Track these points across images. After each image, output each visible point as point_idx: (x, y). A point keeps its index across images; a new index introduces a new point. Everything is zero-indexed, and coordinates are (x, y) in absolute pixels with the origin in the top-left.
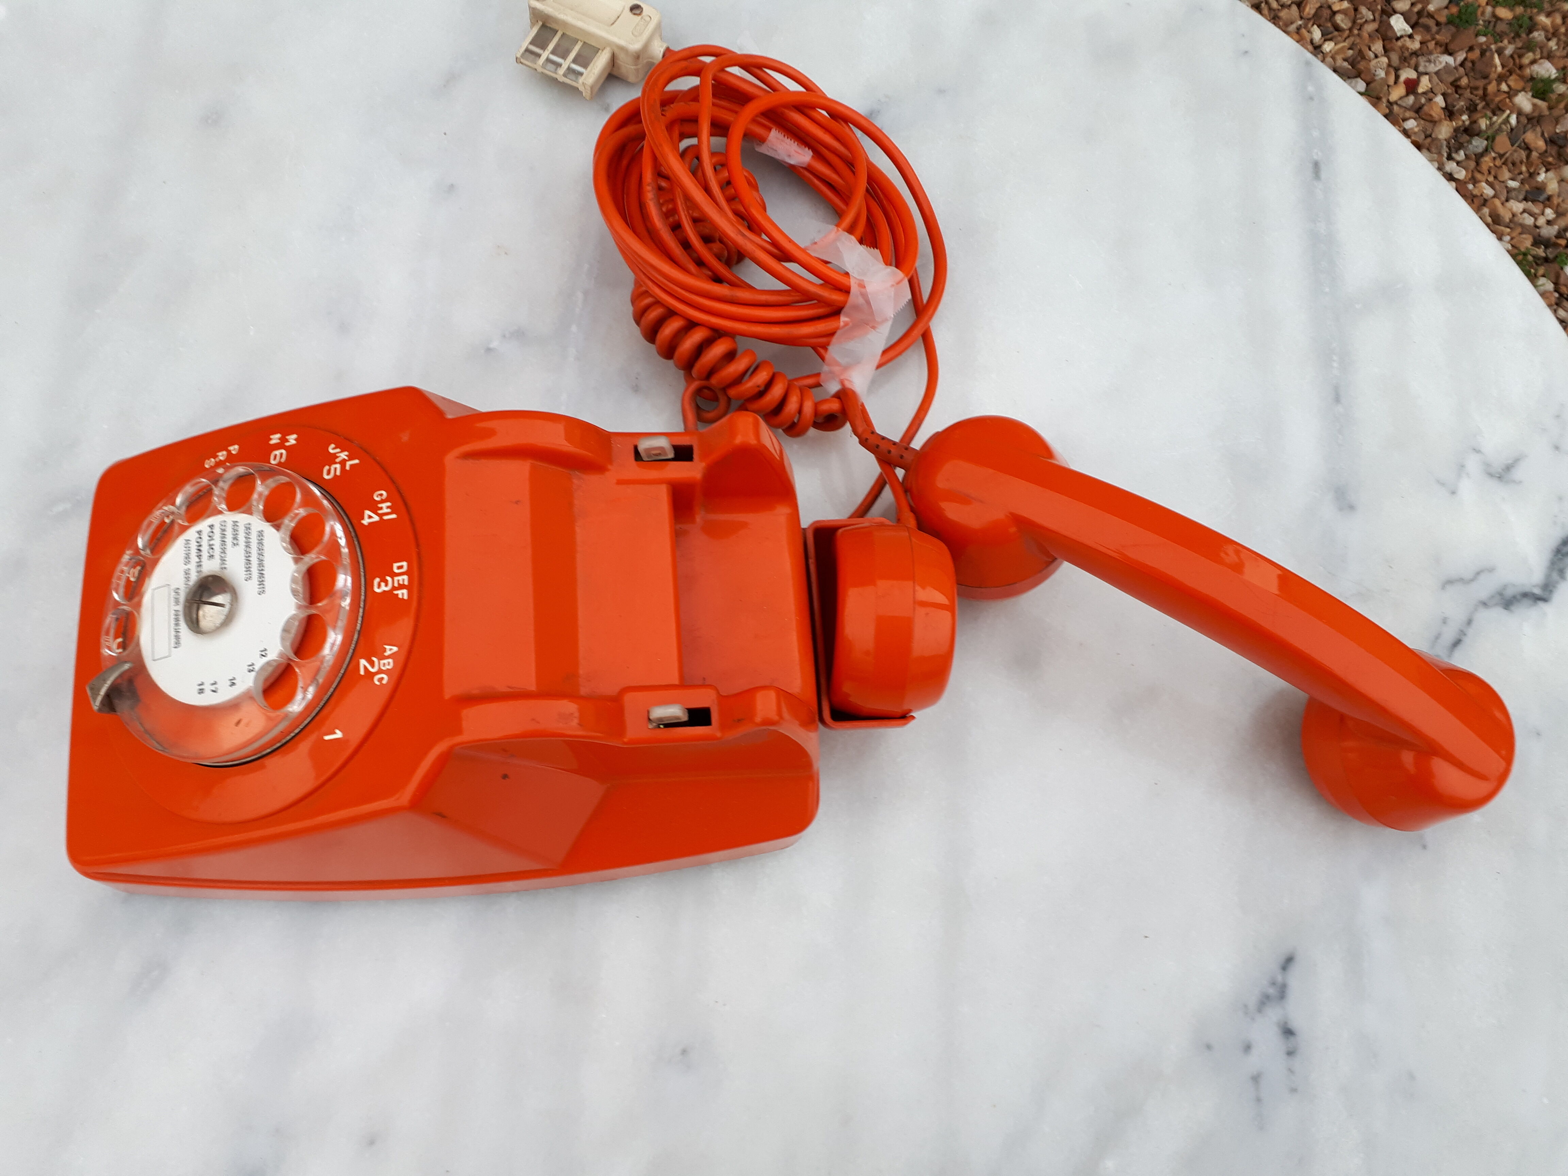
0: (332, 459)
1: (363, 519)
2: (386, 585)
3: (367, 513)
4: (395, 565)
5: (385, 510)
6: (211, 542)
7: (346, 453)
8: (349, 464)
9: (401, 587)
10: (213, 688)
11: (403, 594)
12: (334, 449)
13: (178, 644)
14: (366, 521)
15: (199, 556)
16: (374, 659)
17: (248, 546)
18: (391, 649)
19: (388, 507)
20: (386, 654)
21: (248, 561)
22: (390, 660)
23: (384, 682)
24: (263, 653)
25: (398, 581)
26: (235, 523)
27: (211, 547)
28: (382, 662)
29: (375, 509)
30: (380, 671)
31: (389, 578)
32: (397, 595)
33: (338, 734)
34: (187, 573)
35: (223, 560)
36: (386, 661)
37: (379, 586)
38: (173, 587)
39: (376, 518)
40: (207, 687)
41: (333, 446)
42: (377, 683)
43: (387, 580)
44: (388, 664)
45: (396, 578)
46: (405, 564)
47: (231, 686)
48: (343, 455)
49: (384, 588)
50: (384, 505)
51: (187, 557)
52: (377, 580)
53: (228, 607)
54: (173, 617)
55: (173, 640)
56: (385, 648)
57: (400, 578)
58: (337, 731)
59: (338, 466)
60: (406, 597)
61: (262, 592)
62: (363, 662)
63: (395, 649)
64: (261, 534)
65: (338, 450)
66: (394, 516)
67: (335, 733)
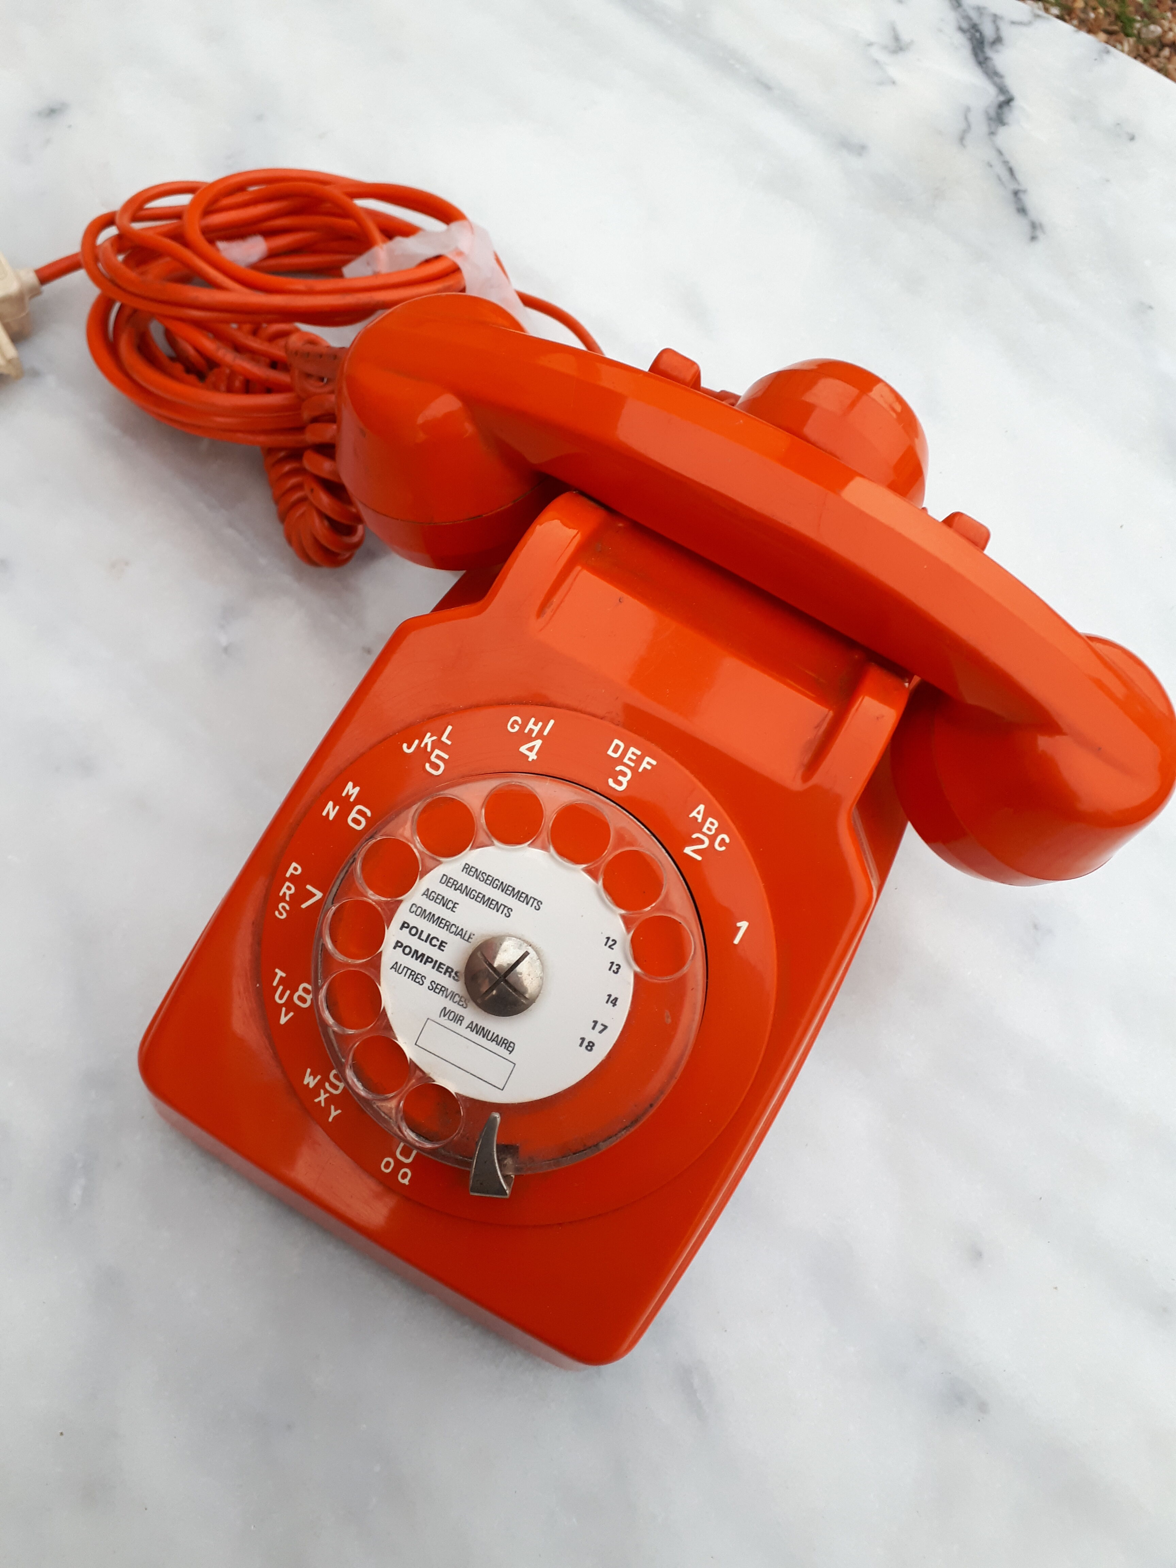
0: (423, 754)
1: (528, 757)
2: (624, 774)
3: (523, 749)
4: (610, 752)
5: (536, 729)
6: (424, 937)
7: (429, 734)
8: (444, 739)
9: (639, 760)
10: (599, 1027)
11: (648, 763)
12: (409, 747)
13: (508, 1045)
14: (532, 756)
15: (429, 960)
16: (694, 836)
17: (468, 892)
18: (698, 813)
19: (535, 724)
20: (700, 820)
21: (488, 902)
22: (710, 819)
23: (727, 840)
24: (610, 943)
25: (630, 759)
26: (427, 894)
27: (430, 939)
28: (705, 830)
29: (529, 738)
30: (712, 839)
31: (618, 768)
32: (645, 768)
33: (743, 925)
34: (435, 988)
35: (460, 933)
36: (707, 825)
37: (620, 783)
38: (435, 1015)
39: (538, 743)
40: (592, 1036)
41: (405, 746)
42: (723, 848)
43: (621, 770)
44: (711, 825)
45: (626, 760)
46: (616, 741)
47: (614, 1005)
48: (428, 740)
49: (624, 780)
50: (530, 725)
51: (416, 977)
52: (611, 782)
53: (530, 950)
54: (473, 1036)
55: (501, 1050)
56: (694, 817)
57: (629, 755)
58: (739, 924)
59: (437, 752)
60: (654, 763)
61: (537, 904)
62: (688, 850)
63: (701, 807)
64: (467, 868)
65: (417, 742)
66: (552, 722)
67: (739, 928)
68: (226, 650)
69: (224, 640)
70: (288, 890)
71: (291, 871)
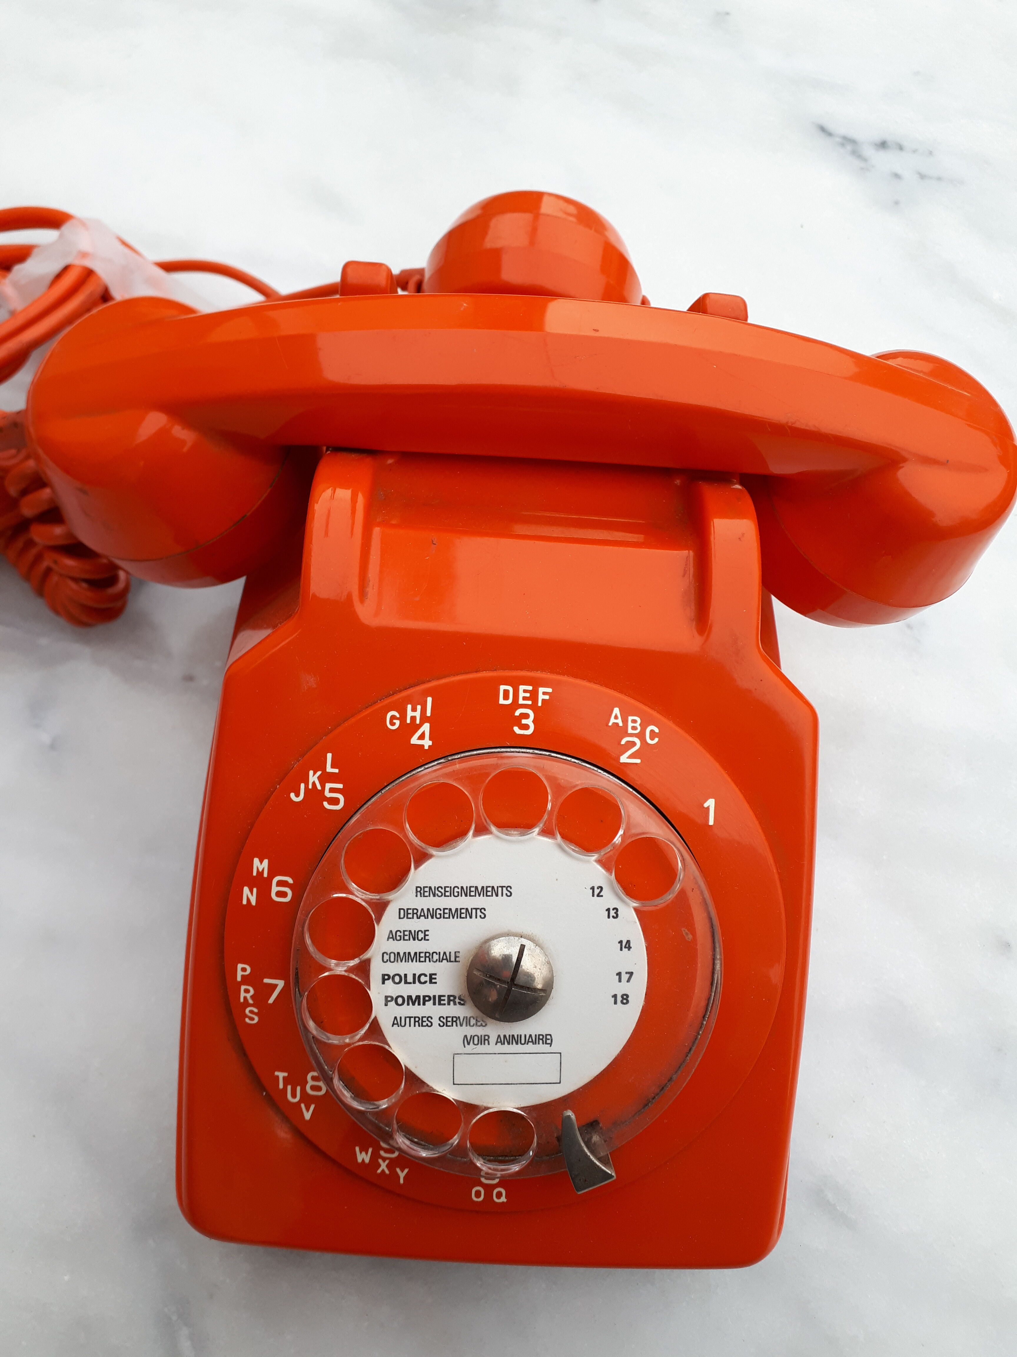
0: (315, 795)
1: (423, 746)
2: (526, 716)
3: (414, 740)
4: (502, 701)
5: (418, 714)
6: (410, 979)
7: (311, 772)
8: (329, 769)
9: (534, 695)
10: (625, 977)
11: (544, 693)
12: (297, 795)
13: (545, 1039)
14: (427, 743)
15: (425, 999)
16: (623, 742)
17: (432, 914)
18: (616, 717)
19: (414, 710)
20: (621, 724)
21: (457, 913)
22: (630, 718)
23: (657, 730)
24: (597, 891)
25: (524, 698)
26: (392, 936)
27: (417, 979)
28: (630, 731)
29: (414, 727)
30: (641, 736)
31: (517, 713)
32: (543, 700)
33: (710, 803)
34: (445, 1022)
35: (445, 957)
36: (630, 725)
37: (526, 727)
38: (461, 1049)
39: (426, 727)
40: (621, 988)
41: (292, 795)
42: (656, 740)
43: (521, 714)
44: (634, 722)
45: (521, 701)
46: (502, 688)
47: (629, 948)
48: (313, 778)
49: (529, 722)
50: (410, 713)
51: (420, 1022)
52: (516, 730)
53: (524, 941)
54: (506, 1048)
55: (541, 1047)
56: (614, 723)
57: (522, 694)
58: (706, 805)
59: (328, 786)
60: (549, 690)
61: (507, 891)
62: (624, 759)
63: (616, 711)
64: (420, 891)
65: (302, 786)
66: (429, 700)
67: (708, 808)
68: (53, 747)
69: (46, 738)
70: (246, 993)
71: (240, 974)
